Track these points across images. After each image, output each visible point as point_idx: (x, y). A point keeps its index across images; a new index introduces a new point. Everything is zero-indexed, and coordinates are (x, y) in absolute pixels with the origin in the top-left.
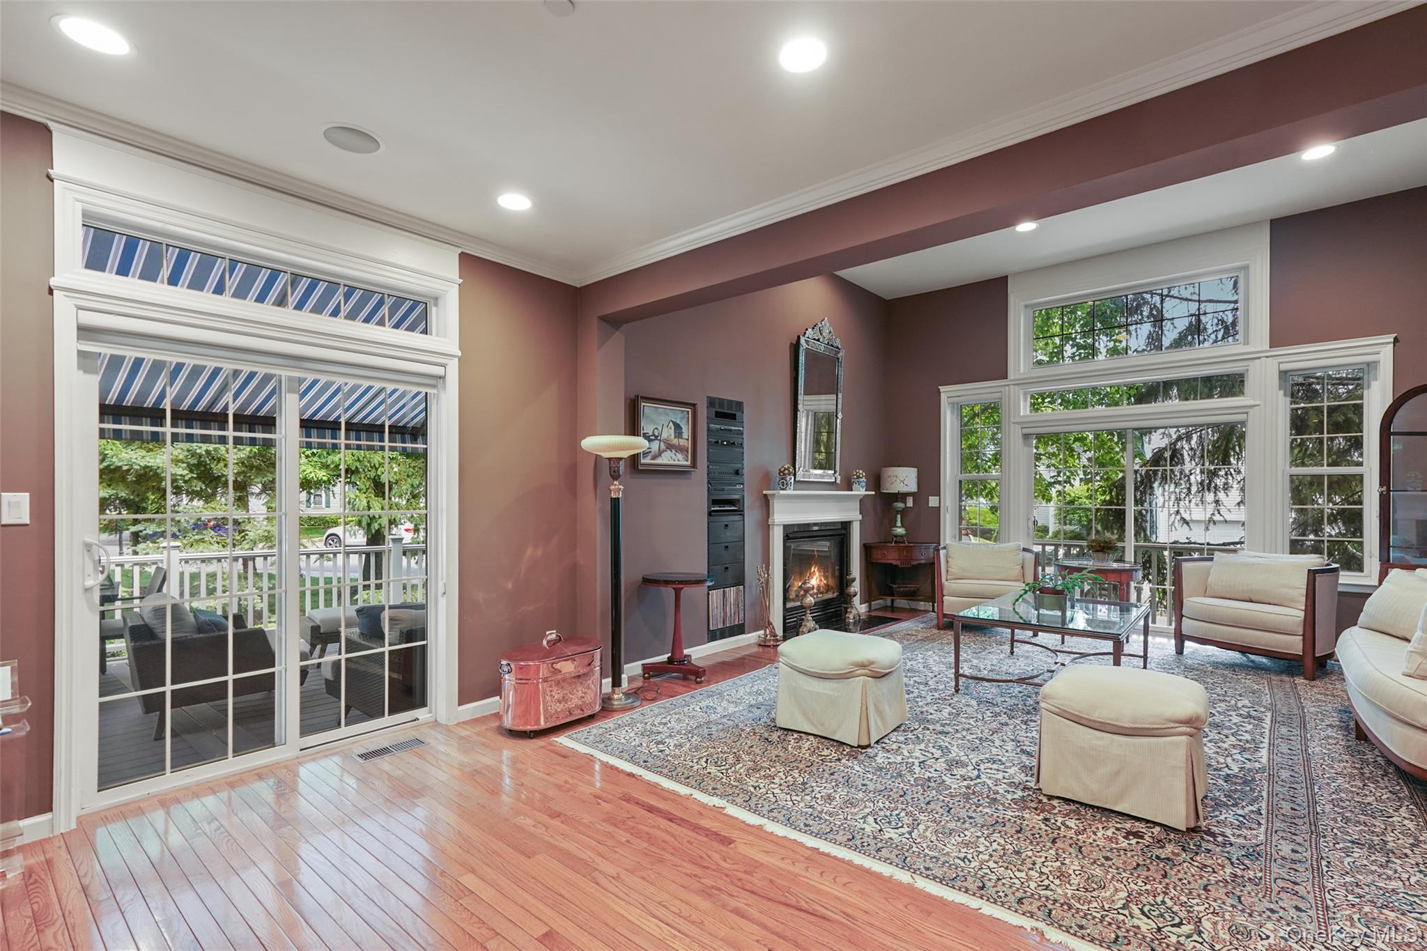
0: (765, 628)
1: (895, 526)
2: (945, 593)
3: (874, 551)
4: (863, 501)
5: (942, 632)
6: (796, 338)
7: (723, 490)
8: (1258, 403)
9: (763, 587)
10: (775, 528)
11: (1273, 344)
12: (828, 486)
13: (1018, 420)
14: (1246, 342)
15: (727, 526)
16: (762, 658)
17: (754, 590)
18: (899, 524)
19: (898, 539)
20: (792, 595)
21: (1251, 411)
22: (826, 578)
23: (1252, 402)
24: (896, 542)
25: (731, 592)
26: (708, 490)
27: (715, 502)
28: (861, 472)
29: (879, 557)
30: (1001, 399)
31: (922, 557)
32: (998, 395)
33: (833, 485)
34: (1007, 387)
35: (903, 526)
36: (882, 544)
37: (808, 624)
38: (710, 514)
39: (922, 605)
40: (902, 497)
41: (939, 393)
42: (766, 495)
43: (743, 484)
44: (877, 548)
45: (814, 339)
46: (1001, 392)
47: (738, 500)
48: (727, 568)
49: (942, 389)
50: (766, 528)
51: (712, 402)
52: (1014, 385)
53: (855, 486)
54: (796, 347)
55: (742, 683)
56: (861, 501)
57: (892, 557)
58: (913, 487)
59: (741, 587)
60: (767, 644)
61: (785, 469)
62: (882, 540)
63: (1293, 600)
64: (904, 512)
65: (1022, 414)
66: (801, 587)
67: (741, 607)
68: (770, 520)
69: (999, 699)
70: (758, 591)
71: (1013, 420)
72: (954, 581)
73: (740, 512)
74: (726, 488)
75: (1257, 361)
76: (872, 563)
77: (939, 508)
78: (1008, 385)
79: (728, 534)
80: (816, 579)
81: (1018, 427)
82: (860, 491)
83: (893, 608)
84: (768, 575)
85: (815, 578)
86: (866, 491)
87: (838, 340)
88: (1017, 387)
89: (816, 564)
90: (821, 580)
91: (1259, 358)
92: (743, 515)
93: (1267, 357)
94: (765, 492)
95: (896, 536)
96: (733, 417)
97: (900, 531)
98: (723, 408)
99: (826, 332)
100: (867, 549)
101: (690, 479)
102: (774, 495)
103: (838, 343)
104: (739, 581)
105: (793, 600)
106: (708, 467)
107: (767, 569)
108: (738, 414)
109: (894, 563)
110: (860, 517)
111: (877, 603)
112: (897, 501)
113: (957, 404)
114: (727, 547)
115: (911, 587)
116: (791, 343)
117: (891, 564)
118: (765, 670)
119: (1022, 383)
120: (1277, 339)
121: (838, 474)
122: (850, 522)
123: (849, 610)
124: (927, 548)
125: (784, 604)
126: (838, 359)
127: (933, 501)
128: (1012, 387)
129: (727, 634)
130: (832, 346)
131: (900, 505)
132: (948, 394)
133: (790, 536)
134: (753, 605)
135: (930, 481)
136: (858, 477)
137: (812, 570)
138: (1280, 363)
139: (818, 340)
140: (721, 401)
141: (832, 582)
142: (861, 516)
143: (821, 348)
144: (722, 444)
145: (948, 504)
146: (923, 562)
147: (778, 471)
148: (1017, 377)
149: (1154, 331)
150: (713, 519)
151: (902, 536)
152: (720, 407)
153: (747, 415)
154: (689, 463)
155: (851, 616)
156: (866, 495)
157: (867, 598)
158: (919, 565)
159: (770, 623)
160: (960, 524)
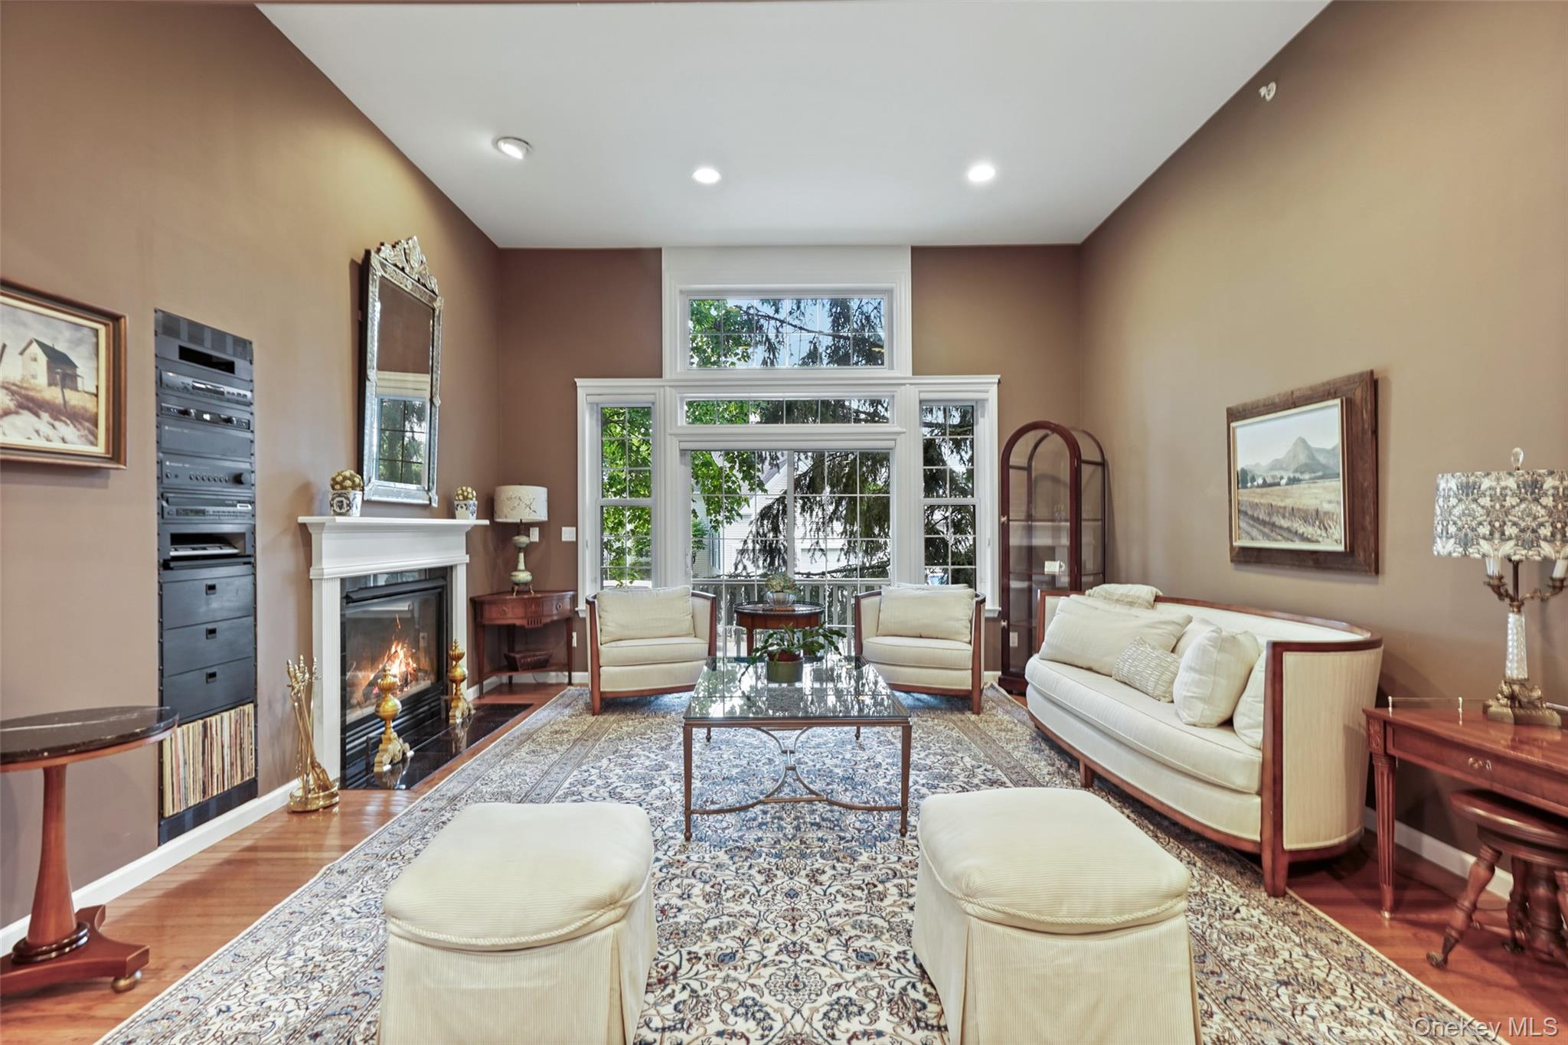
0: (302, 772)
1: (516, 569)
2: (602, 662)
3: (487, 608)
4: (471, 534)
5: (601, 718)
6: (362, 254)
7: (203, 512)
8: (904, 430)
9: (299, 700)
10: (325, 585)
11: (916, 372)
12: (418, 511)
13: (675, 431)
14: (891, 368)
15: (212, 588)
16: (295, 849)
17: (278, 708)
18: (521, 566)
19: (522, 588)
20: (358, 696)
21: (898, 438)
22: (417, 660)
23: (898, 429)
24: (518, 592)
25: (224, 724)
26: (161, 513)
27: (178, 539)
28: (469, 490)
29: (494, 615)
30: (653, 403)
31: (554, 612)
32: (651, 398)
33: (425, 509)
34: (662, 389)
35: (527, 569)
36: (496, 597)
37: (390, 747)
38: (166, 565)
39: (553, 677)
40: (523, 528)
41: (575, 386)
42: (303, 526)
43: (252, 503)
44: (491, 603)
45: (396, 265)
46: (654, 394)
47: (242, 535)
48: (213, 675)
49: (579, 382)
50: (305, 587)
51: (168, 326)
52: (670, 386)
53: (459, 512)
54: (362, 271)
55: (259, 949)
56: (468, 534)
57: (512, 615)
58: (542, 515)
59: (249, 708)
60: (309, 808)
61: (345, 478)
62: (495, 591)
63: (958, 633)
64: (528, 549)
65: (679, 424)
66: (372, 684)
67: (248, 745)
68: (312, 571)
69: (750, 837)
70: (288, 706)
71: (669, 431)
72: (613, 644)
73: (247, 559)
74: (210, 509)
75: (903, 387)
76: (484, 626)
77: (576, 543)
78: (664, 386)
79: (215, 605)
80: (399, 664)
81: (675, 441)
82: (468, 518)
83: (511, 688)
84: (311, 673)
85: (397, 662)
86: (477, 518)
87: (434, 281)
88: (673, 390)
89: (400, 639)
90: (408, 664)
91: (904, 384)
92: (254, 567)
93: (911, 384)
94: (302, 519)
95: (517, 584)
96: (229, 367)
97: (523, 576)
98: (201, 342)
99: (416, 257)
100: (476, 605)
101: (106, 486)
102: (322, 525)
103: (433, 284)
104: (245, 694)
105: (359, 705)
106: (160, 463)
107: (309, 662)
108: (240, 364)
109: (518, 622)
110: (467, 559)
111: (490, 682)
112: (518, 534)
113: (597, 404)
114: (212, 632)
115: (540, 655)
116: (353, 262)
117: (514, 626)
118: (315, 884)
119: (680, 386)
120: (920, 368)
121: (434, 491)
122: (451, 568)
123: (453, 705)
124: (561, 599)
125: (343, 715)
126: (434, 310)
127: (567, 534)
128: (668, 389)
129: (212, 812)
130: (424, 285)
131: (523, 540)
132: (586, 388)
133: (354, 596)
134: (276, 737)
135: (564, 508)
136: (466, 498)
137: (393, 650)
138: (920, 392)
139: (403, 269)
140: (196, 329)
141: (425, 663)
142: (468, 557)
143: (408, 285)
144: (199, 418)
145: (588, 537)
146: (555, 618)
147: (328, 483)
148: (674, 377)
149: (769, 358)
150: (169, 575)
151: (526, 584)
152: (191, 339)
153: (260, 367)
154: (100, 449)
155: (458, 714)
156: (476, 526)
157: (477, 679)
158: (553, 622)
159: (314, 765)
160: (602, 564)
